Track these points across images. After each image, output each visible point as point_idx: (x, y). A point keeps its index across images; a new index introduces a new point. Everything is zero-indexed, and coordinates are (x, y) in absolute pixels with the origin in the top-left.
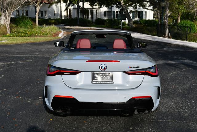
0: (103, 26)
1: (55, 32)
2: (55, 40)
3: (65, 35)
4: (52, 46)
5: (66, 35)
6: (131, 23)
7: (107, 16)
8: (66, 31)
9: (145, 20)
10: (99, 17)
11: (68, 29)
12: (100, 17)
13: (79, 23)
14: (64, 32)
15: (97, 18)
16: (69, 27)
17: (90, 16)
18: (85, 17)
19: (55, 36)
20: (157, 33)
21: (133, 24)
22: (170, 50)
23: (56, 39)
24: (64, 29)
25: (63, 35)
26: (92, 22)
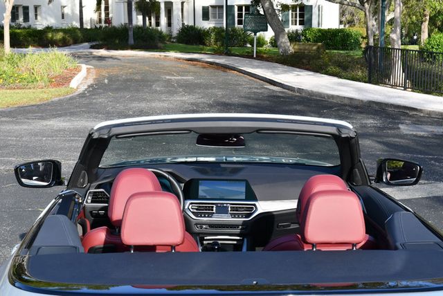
0: (202, 50)
1: (58, 70)
2: (57, 99)
3: (90, 81)
4: (45, 123)
5: (95, 79)
6: (283, 40)
7: (210, 19)
8: (96, 67)
9: (320, 31)
10: (189, 22)
11: (101, 58)
12: (191, 24)
13: (131, 41)
14: (88, 70)
15: (183, 24)
16: (103, 52)
17: (163, 20)
18: (150, 23)
19: (59, 85)
21: (289, 44)
23: (62, 98)
24: (87, 59)
25: (86, 78)
26: (171, 38)
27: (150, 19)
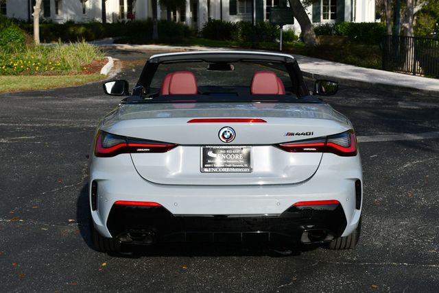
0: (228, 44)
1: (89, 61)
2: (91, 83)
3: (118, 70)
5: (122, 69)
6: (309, 32)
7: (238, 13)
8: (121, 59)
9: (352, 24)
10: (215, 16)
11: (126, 52)
12: (218, 18)
13: (156, 35)
14: (115, 61)
15: (209, 19)
16: (127, 47)
17: (189, 14)
18: (175, 17)
19: (89, 72)
20: (381, 62)
21: (315, 36)
22: (415, 107)
23: (95, 82)
24: (113, 53)
25: (114, 68)
26: (197, 33)
27: (175, 14)
